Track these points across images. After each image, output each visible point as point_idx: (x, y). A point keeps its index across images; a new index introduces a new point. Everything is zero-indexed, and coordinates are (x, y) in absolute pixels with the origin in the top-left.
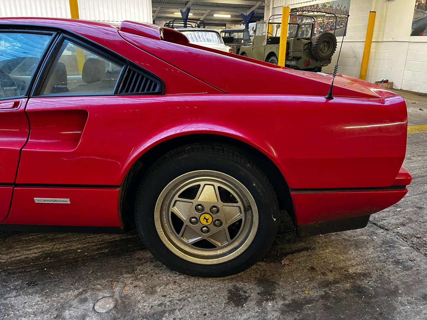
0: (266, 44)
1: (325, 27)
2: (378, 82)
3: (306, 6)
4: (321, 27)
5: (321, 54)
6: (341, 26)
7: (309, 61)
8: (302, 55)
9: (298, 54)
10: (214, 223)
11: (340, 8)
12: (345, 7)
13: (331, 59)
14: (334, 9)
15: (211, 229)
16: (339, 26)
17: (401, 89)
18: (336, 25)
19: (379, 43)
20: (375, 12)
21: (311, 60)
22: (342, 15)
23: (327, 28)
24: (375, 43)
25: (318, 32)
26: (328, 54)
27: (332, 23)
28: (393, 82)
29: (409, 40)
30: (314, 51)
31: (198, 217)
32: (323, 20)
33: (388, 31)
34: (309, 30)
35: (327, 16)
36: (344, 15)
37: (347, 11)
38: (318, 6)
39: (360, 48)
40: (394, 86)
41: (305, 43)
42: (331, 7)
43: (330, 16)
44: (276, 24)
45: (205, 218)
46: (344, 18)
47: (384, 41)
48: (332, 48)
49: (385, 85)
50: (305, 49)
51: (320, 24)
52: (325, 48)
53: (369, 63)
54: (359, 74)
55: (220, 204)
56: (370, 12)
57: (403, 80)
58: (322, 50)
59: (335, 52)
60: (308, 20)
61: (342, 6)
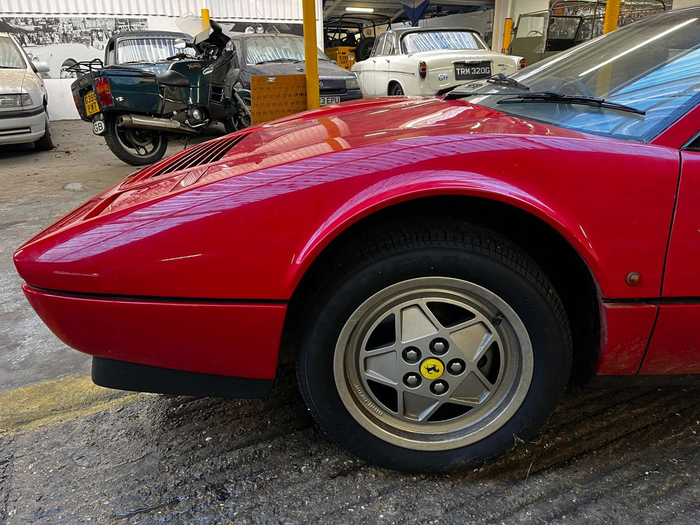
1: (625, 22)
27: (638, 15)
35: (627, 5)
43: (635, 5)
60: (588, 11)
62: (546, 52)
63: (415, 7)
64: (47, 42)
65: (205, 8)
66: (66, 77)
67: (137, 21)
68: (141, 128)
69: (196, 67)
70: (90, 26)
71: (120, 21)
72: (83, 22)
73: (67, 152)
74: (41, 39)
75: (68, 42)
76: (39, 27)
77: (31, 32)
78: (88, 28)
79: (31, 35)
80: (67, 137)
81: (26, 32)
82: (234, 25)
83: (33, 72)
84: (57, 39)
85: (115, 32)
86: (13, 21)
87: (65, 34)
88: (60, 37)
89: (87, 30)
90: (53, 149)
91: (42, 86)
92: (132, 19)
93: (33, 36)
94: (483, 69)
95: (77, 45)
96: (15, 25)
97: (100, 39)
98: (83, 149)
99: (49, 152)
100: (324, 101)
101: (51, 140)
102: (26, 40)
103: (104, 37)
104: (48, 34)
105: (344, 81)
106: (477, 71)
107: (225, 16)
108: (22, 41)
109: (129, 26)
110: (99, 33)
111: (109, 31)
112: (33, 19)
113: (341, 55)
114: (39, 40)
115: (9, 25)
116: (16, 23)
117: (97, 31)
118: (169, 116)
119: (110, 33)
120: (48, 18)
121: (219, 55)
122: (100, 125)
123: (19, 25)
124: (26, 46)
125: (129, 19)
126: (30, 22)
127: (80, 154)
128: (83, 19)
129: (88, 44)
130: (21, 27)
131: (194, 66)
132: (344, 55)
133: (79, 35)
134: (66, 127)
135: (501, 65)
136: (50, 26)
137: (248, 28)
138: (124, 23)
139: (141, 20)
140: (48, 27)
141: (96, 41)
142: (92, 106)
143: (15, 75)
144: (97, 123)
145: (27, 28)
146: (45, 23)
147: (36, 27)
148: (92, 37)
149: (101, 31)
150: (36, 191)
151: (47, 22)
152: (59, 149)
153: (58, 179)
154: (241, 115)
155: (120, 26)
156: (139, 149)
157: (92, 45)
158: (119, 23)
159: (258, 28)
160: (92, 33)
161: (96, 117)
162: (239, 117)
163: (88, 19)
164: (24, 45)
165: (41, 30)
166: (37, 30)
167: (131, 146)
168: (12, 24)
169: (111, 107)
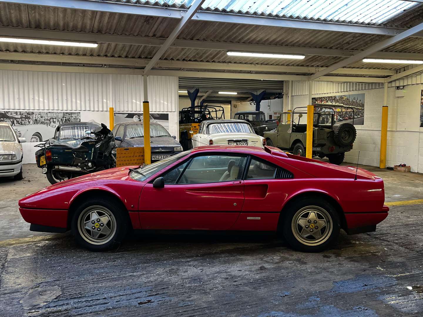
0: (292, 132)
1: (344, 116)
2: (397, 166)
3: (324, 97)
4: (340, 116)
5: (343, 141)
6: (358, 116)
7: (333, 147)
8: (326, 142)
9: (323, 142)
10: (315, 227)
11: (356, 101)
12: (360, 100)
13: (353, 145)
14: (351, 101)
15: (314, 230)
16: (356, 116)
17: (418, 172)
18: (354, 115)
19: (394, 132)
20: (388, 106)
21: (334, 147)
22: (358, 107)
23: (346, 117)
24: (390, 132)
25: (338, 120)
26: (349, 141)
27: (350, 113)
28: (410, 166)
29: (420, 130)
30: (337, 139)
31: (309, 225)
32: (342, 110)
33: (400, 122)
34: (329, 118)
36: (360, 107)
37: (363, 103)
38: (336, 97)
39: (377, 136)
40: (411, 169)
41: (328, 132)
42: (347, 99)
43: (348, 107)
44: (299, 114)
45: (312, 225)
46: (360, 110)
47: (398, 130)
48: (353, 136)
49: (403, 169)
50: (328, 136)
51: (339, 113)
52: (346, 135)
53: (387, 149)
54: (380, 159)
55: (317, 219)
56: (383, 106)
57: (418, 164)
58: (343, 138)
59: (355, 139)
61: (358, 99)
62: (292, 133)
63: (258, 94)
64: (26, 124)
65: (111, 107)
66: (34, 142)
67: (75, 113)
68: (63, 171)
69: (93, 144)
70: (50, 116)
71: (66, 114)
72: (46, 114)
73: (29, 181)
74: (23, 122)
75: (37, 124)
76: (23, 116)
77: (18, 119)
78: (49, 117)
79: (18, 120)
80: (30, 173)
81: (16, 119)
82: (128, 114)
83: (18, 143)
84: (31, 122)
85: (63, 119)
86: (10, 113)
87: (36, 120)
88: (33, 121)
89: (48, 118)
90: (22, 179)
91: (22, 150)
92: (72, 113)
93: (19, 121)
94: (243, 144)
95: (42, 125)
96: (11, 115)
97: (54, 122)
98: (37, 179)
99: (20, 181)
100: (162, 157)
101: (22, 175)
102: (15, 123)
103: (57, 121)
104: (27, 119)
105: (173, 148)
106: (240, 144)
107: (123, 110)
108: (13, 123)
109: (70, 116)
110: (54, 119)
111: (59, 118)
112: (20, 112)
113: (193, 128)
114: (22, 123)
115: (7, 115)
116: (11, 114)
117: (53, 118)
118: (76, 166)
119: (60, 119)
120: (28, 112)
121: (105, 138)
122: (45, 170)
123: (13, 115)
124: (15, 126)
125: (71, 113)
126: (19, 113)
127: (35, 182)
128: (46, 113)
129: (47, 125)
130: (13, 116)
131: (92, 143)
132: (195, 128)
133: (44, 121)
134: (29, 168)
135: (253, 142)
136: (29, 116)
137: (135, 116)
138: (68, 115)
139: (77, 113)
140: (28, 116)
141: (52, 123)
142: (43, 161)
143: (10, 145)
144: (44, 169)
145: (16, 117)
146: (26, 114)
147: (21, 116)
148: (50, 121)
149: (55, 118)
150: (14, 197)
151: (28, 114)
152: (25, 179)
153: (24, 192)
154: (114, 165)
155: (65, 116)
156: (61, 180)
157: (50, 125)
158: (65, 114)
159: (141, 116)
160: (50, 119)
161: (44, 166)
162: (113, 166)
163: (49, 112)
164: (13, 125)
165: (23, 118)
166: (21, 118)
167: (57, 179)
168: (9, 115)
169: (51, 162)
